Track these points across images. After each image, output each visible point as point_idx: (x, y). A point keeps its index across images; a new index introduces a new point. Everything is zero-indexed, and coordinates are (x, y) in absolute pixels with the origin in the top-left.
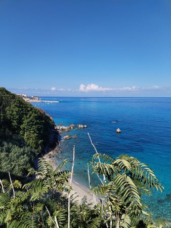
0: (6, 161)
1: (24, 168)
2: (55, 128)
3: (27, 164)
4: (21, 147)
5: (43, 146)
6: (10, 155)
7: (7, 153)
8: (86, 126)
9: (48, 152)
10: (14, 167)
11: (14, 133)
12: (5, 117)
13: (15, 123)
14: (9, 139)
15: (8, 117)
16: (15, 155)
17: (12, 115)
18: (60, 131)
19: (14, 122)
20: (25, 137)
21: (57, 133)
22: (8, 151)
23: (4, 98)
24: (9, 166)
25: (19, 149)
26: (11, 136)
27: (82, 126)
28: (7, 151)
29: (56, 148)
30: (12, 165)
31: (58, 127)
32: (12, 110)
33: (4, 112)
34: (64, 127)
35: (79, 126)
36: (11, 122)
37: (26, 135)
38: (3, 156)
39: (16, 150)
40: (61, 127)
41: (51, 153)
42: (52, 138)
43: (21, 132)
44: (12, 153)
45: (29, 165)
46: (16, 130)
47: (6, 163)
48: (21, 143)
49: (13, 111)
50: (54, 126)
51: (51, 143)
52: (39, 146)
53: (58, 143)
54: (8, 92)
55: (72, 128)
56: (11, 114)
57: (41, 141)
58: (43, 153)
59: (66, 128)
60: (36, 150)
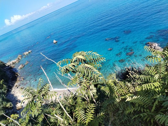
1: (3, 107)
2: (7, 65)
3: (2, 103)
5: (6, 83)
8: (30, 51)
9: (13, 85)
18: (12, 66)
21: (11, 68)
27: (27, 53)
29: (18, 79)
31: (8, 64)
34: (14, 61)
35: (25, 53)
40: (11, 62)
41: (16, 84)
42: (10, 74)
45: (4, 103)
50: (4, 64)
51: (11, 77)
52: (3, 86)
53: (17, 74)
55: (20, 58)
57: (2, 81)
58: (10, 88)
59: (16, 61)
60: (3, 90)
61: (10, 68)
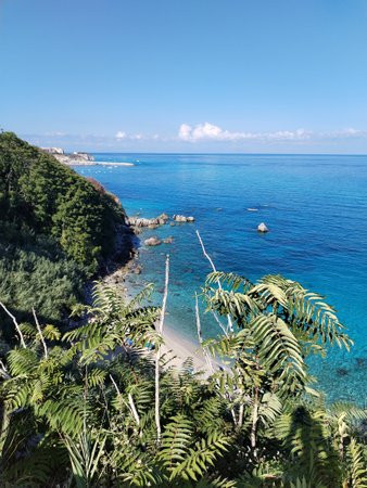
0: (25, 288)
1: (64, 305)
2: (127, 222)
3: (68, 296)
4: (54, 261)
5: (102, 258)
6: (33, 276)
7: (27, 273)
8: (191, 218)
9: (112, 271)
10: (43, 302)
11: (39, 232)
12: (17, 198)
13: (40, 211)
14: (29, 244)
15: (25, 197)
16: (43, 277)
17: (33, 194)
18: (136, 229)
19: (37, 209)
20: (63, 240)
21: (131, 232)
22: (29, 268)
23: (14, 156)
24: (32, 299)
25: (52, 264)
26: (34, 238)
27: (184, 219)
28: (26, 269)
29: (130, 264)
30: (38, 297)
31: (131, 220)
32: (31, 183)
33: (17, 187)
34: (145, 221)
35: (178, 218)
36: (32, 209)
37: (64, 235)
38: (19, 280)
39: (45, 267)
40: (139, 221)
41: (119, 273)
42: (121, 243)
43: (54, 230)
44: (37, 273)
45: (72, 298)
46: (43, 226)
47: (25, 293)
48: (55, 253)
49: (34, 185)
50: (123, 216)
51: (119, 252)
52: (92, 260)
53: (134, 253)
54: (21, 143)
55: (162, 222)
56: (31, 192)
57: (96, 248)
58: (102, 273)
59: (150, 222)
60: (87, 268)
61: (129, 232)
